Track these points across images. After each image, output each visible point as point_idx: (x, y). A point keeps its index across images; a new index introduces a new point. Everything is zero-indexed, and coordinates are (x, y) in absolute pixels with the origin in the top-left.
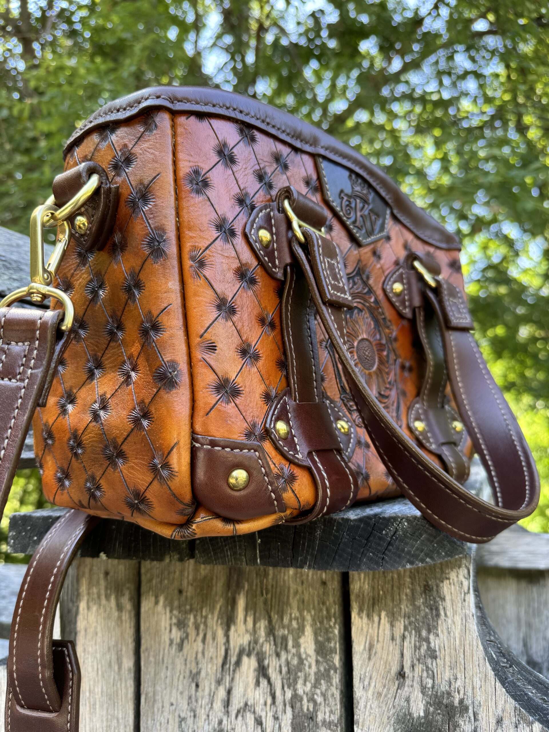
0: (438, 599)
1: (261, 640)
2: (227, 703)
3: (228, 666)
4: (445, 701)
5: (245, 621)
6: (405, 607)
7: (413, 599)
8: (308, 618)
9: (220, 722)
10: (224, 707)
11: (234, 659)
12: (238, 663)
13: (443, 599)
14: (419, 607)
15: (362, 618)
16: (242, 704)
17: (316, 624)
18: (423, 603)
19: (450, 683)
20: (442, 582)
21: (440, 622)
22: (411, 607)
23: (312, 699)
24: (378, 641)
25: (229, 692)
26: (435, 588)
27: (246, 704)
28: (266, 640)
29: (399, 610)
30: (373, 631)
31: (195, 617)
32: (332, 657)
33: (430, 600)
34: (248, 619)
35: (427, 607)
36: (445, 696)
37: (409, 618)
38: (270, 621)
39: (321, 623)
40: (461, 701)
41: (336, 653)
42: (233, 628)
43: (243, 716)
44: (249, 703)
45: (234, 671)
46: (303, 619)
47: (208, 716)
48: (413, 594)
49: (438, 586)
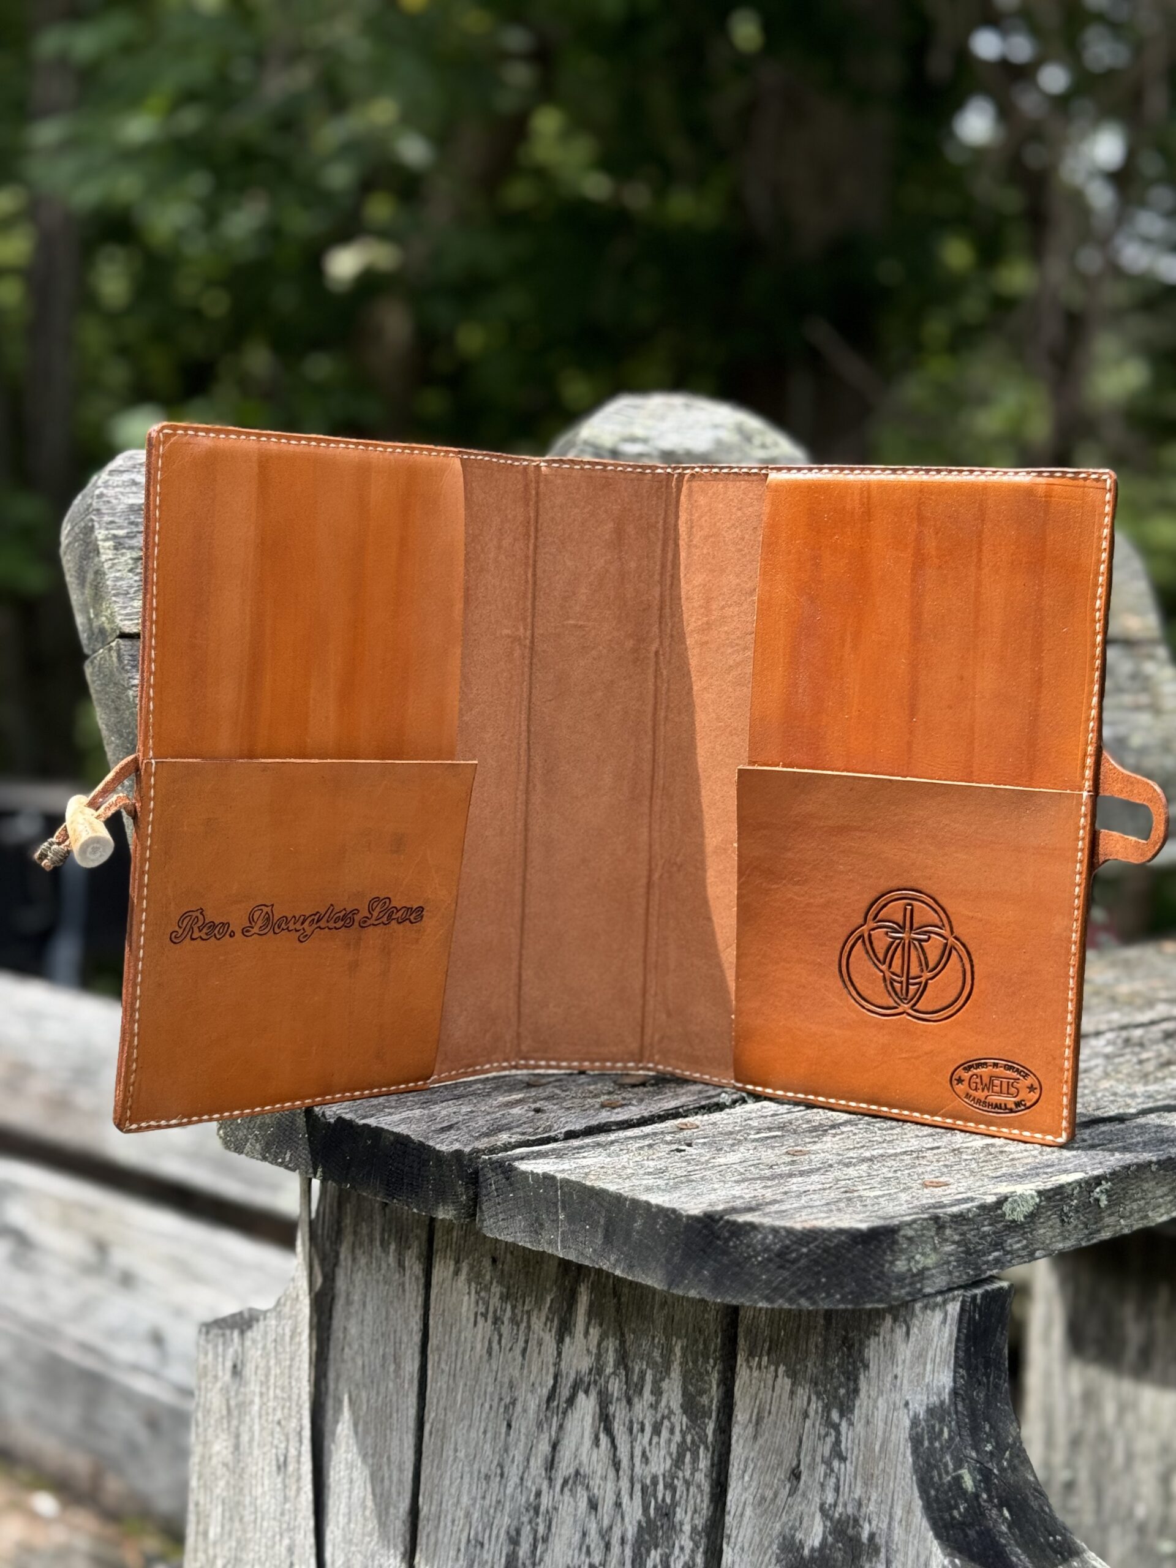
0: (859, 1364)
1: (609, 1370)
2: (551, 1465)
3: (556, 1403)
4: (850, 1532)
5: (586, 1333)
6: (812, 1367)
7: (825, 1356)
8: (678, 1351)
9: (538, 1494)
10: (546, 1470)
11: (565, 1392)
12: (571, 1401)
13: (866, 1367)
14: (833, 1371)
15: (751, 1368)
16: (572, 1470)
17: (687, 1363)
18: (838, 1365)
19: (860, 1505)
20: (869, 1338)
21: (857, 1403)
22: (821, 1368)
23: (671, 1487)
24: (770, 1413)
25: (555, 1446)
26: (857, 1345)
27: (577, 1473)
28: (614, 1373)
29: (803, 1369)
30: (765, 1395)
31: (514, 1308)
32: (704, 1423)
33: (849, 1363)
34: (591, 1330)
35: (843, 1374)
36: (851, 1522)
37: (816, 1384)
38: (623, 1343)
39: (695, 1362)
40: (872, 1536)
41: (710, 1418)
42: (567, 1340)
43: (571, 1490)
44: (582, 1471)
45: (565, 1413)
46: (671, 1351)
47: (522, 1479)
48: (826, 1346)
49: (861, 1343)
